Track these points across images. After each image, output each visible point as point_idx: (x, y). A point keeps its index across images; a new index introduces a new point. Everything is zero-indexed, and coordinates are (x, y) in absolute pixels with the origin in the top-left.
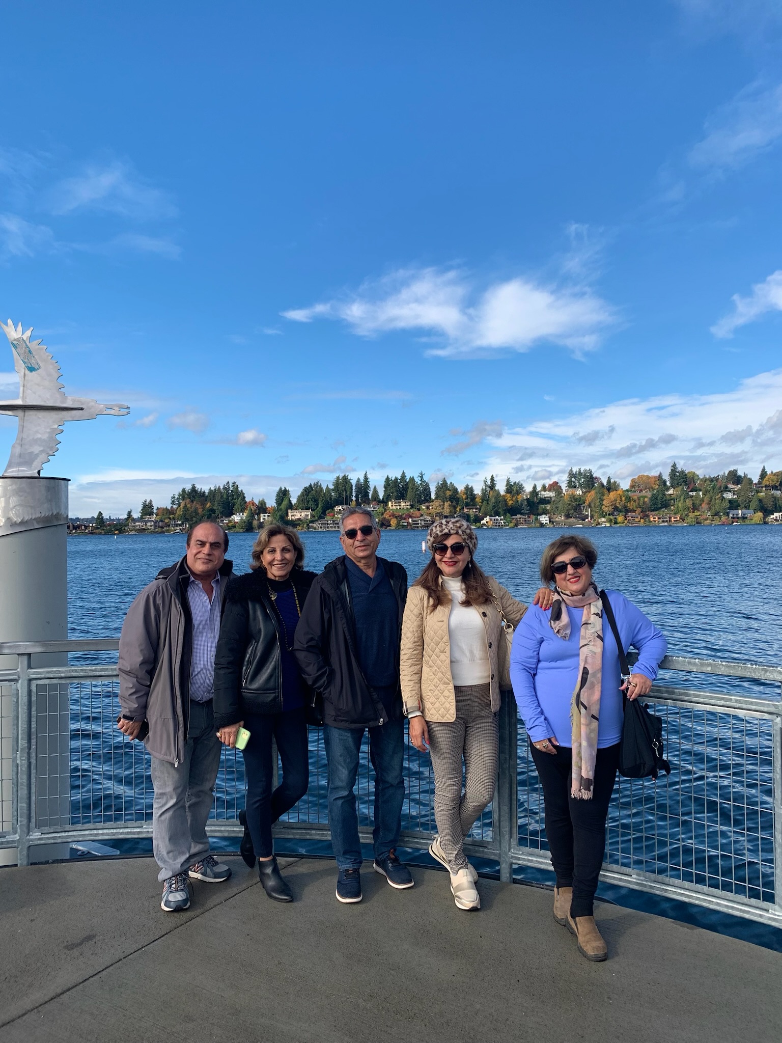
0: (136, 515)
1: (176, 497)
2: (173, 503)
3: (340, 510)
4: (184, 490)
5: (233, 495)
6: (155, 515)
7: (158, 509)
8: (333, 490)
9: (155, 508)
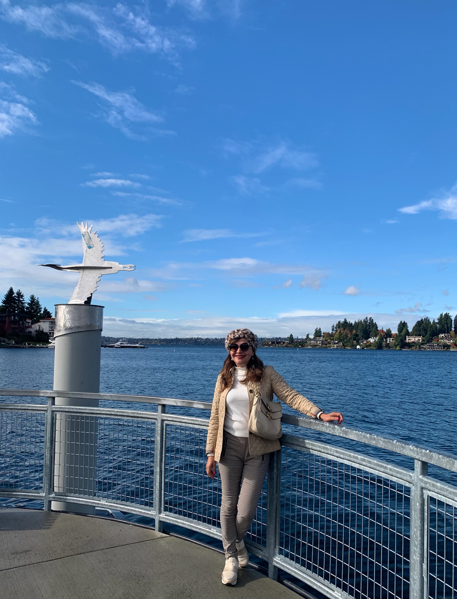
0: (312, 337)
1: (335, 326)
2: (333, 330)
3: (443, 337)
4: (339, 322)
5: (370, 326)
6: (322, 337)
7: (324, 333)
8: (438, 323)
9: (322, 332)
